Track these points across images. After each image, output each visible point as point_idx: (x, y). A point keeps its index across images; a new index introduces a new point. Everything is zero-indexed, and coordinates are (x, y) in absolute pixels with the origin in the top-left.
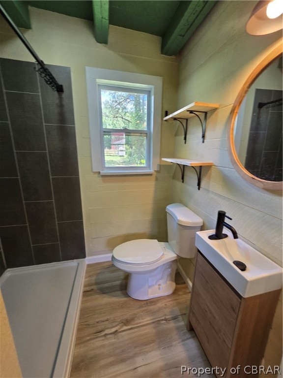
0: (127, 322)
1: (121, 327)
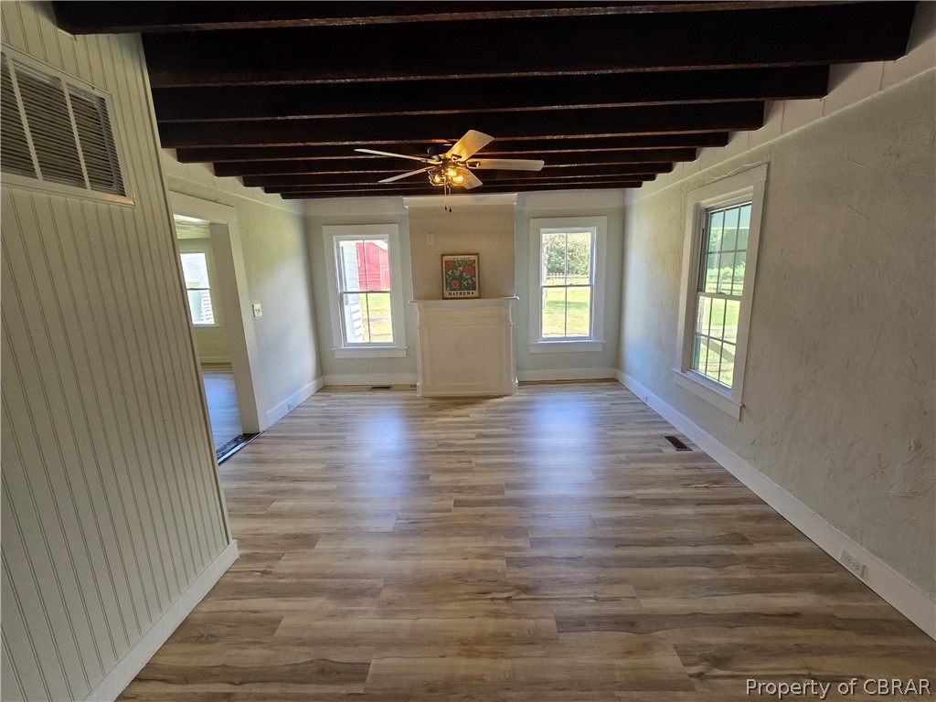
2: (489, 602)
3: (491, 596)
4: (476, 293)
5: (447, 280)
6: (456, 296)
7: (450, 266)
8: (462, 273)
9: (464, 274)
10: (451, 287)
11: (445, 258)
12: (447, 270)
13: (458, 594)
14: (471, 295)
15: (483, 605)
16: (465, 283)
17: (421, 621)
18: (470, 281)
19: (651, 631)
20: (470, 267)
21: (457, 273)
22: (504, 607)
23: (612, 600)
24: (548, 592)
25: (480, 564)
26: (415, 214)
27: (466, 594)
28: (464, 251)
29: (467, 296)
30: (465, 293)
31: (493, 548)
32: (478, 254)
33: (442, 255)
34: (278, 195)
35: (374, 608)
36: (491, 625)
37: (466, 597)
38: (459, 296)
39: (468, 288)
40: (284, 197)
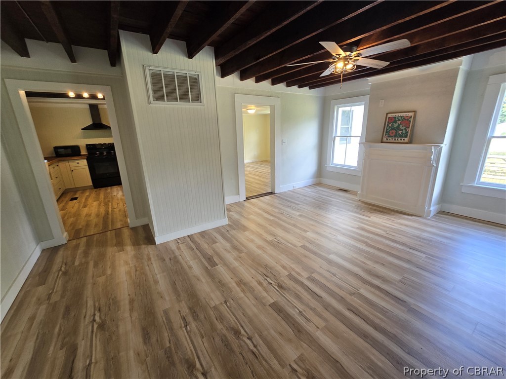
2: (264, 279)
3: (266, 278)
4: (407, 139)
5: (387, 129)
6: (391, 141)
7: (393, 120)
8: (399, 125)
9: (401, 126)
10: (389, 134)
11: (390, 115)
12: (389, 123)
13: (259, 270)
14: (402, 141)
15: (261, 278)
16: (400, 132)
17: (240, 267)
18: (404, 131)
19: (302, 340)
20: (406, 121)
21: (396, 125)
22: (265, 284)
23: (306, 318)
24: (287, 295)
25: (279, 268)
26: (376, 87)
27: (261, 271)
28: (405, 110)
29: (399, 141)
30: (398, 139)
31: (291, 268)
32: (415, 112)
33: (387, 114)
34: (307, 88)
35: (236, 256)
36: (254, 284)
37: (260, 272)
38: (393, 141)
39: (401, 136)
40: (310, 88)
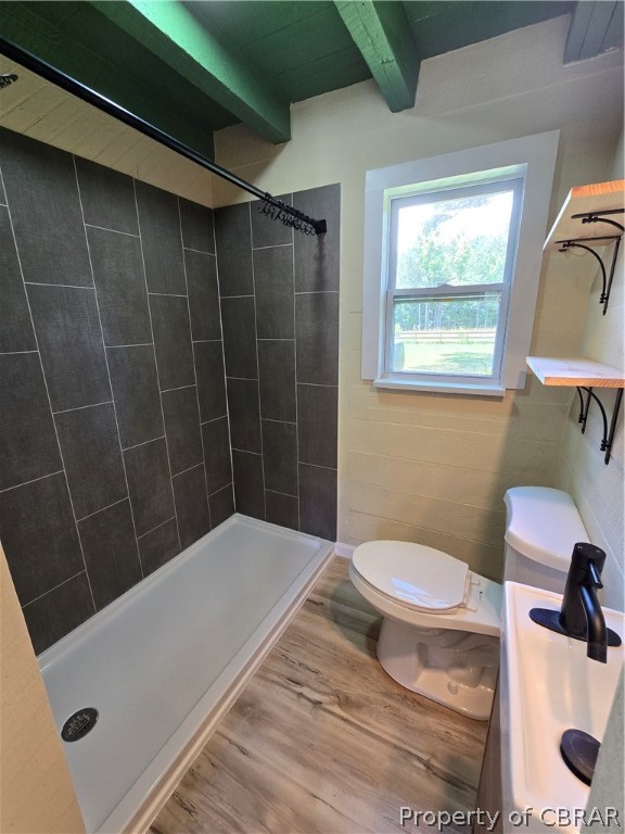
0: (345, 702)
1: (331, 703)
